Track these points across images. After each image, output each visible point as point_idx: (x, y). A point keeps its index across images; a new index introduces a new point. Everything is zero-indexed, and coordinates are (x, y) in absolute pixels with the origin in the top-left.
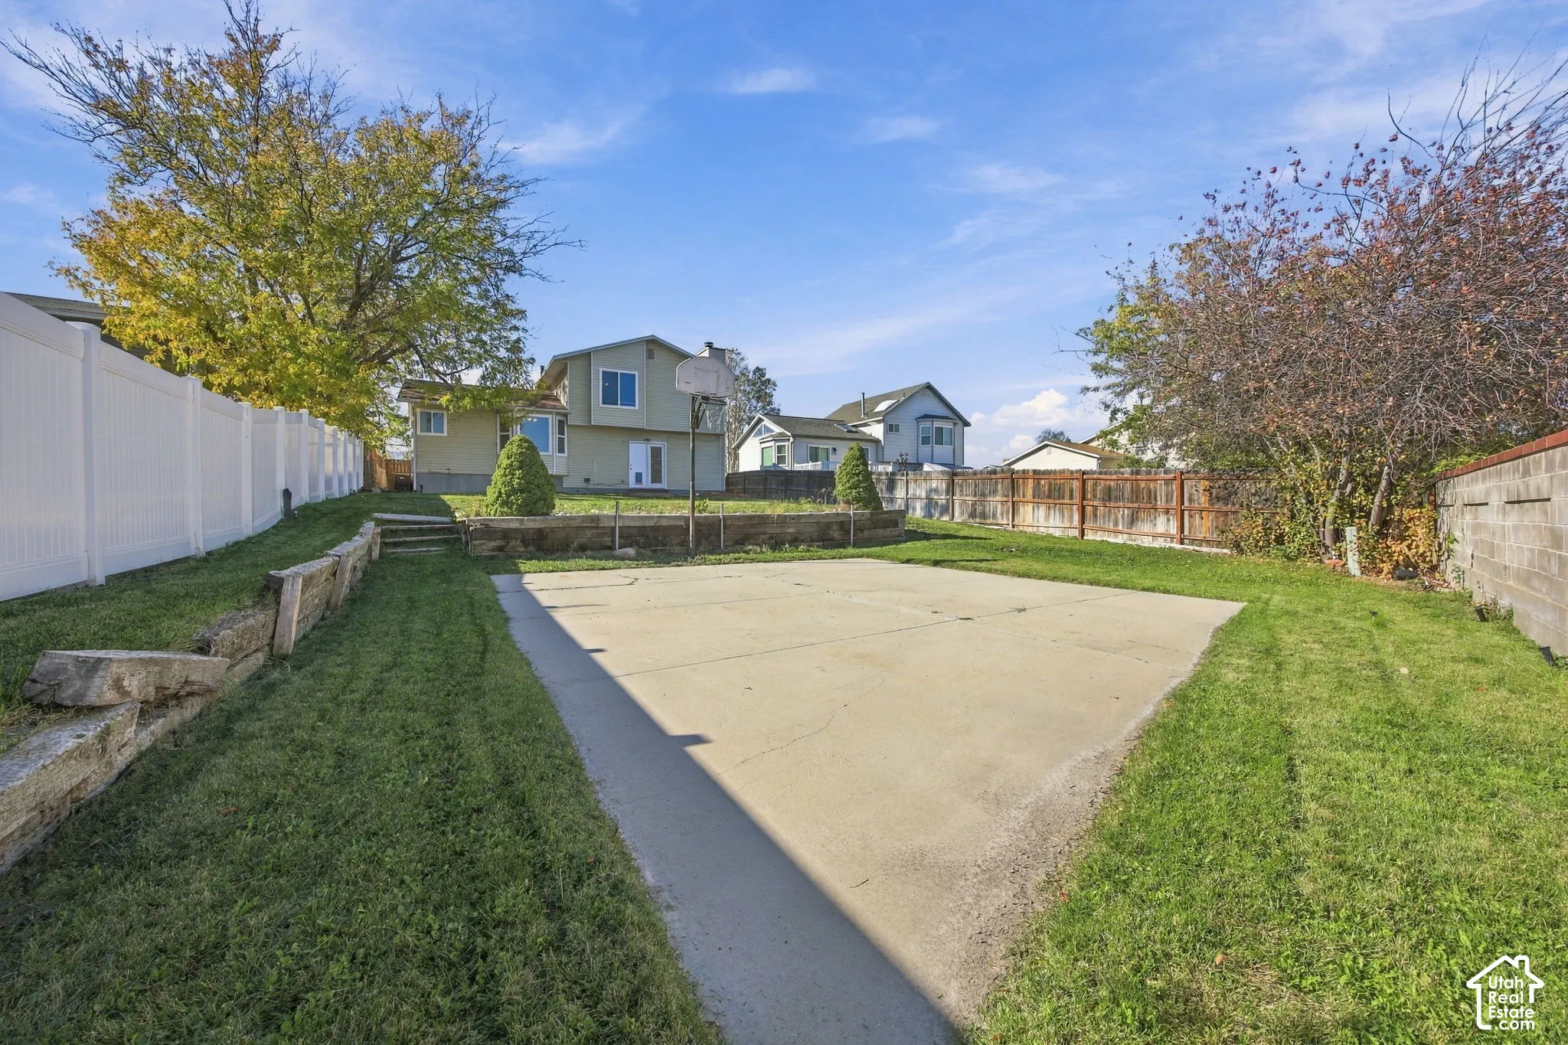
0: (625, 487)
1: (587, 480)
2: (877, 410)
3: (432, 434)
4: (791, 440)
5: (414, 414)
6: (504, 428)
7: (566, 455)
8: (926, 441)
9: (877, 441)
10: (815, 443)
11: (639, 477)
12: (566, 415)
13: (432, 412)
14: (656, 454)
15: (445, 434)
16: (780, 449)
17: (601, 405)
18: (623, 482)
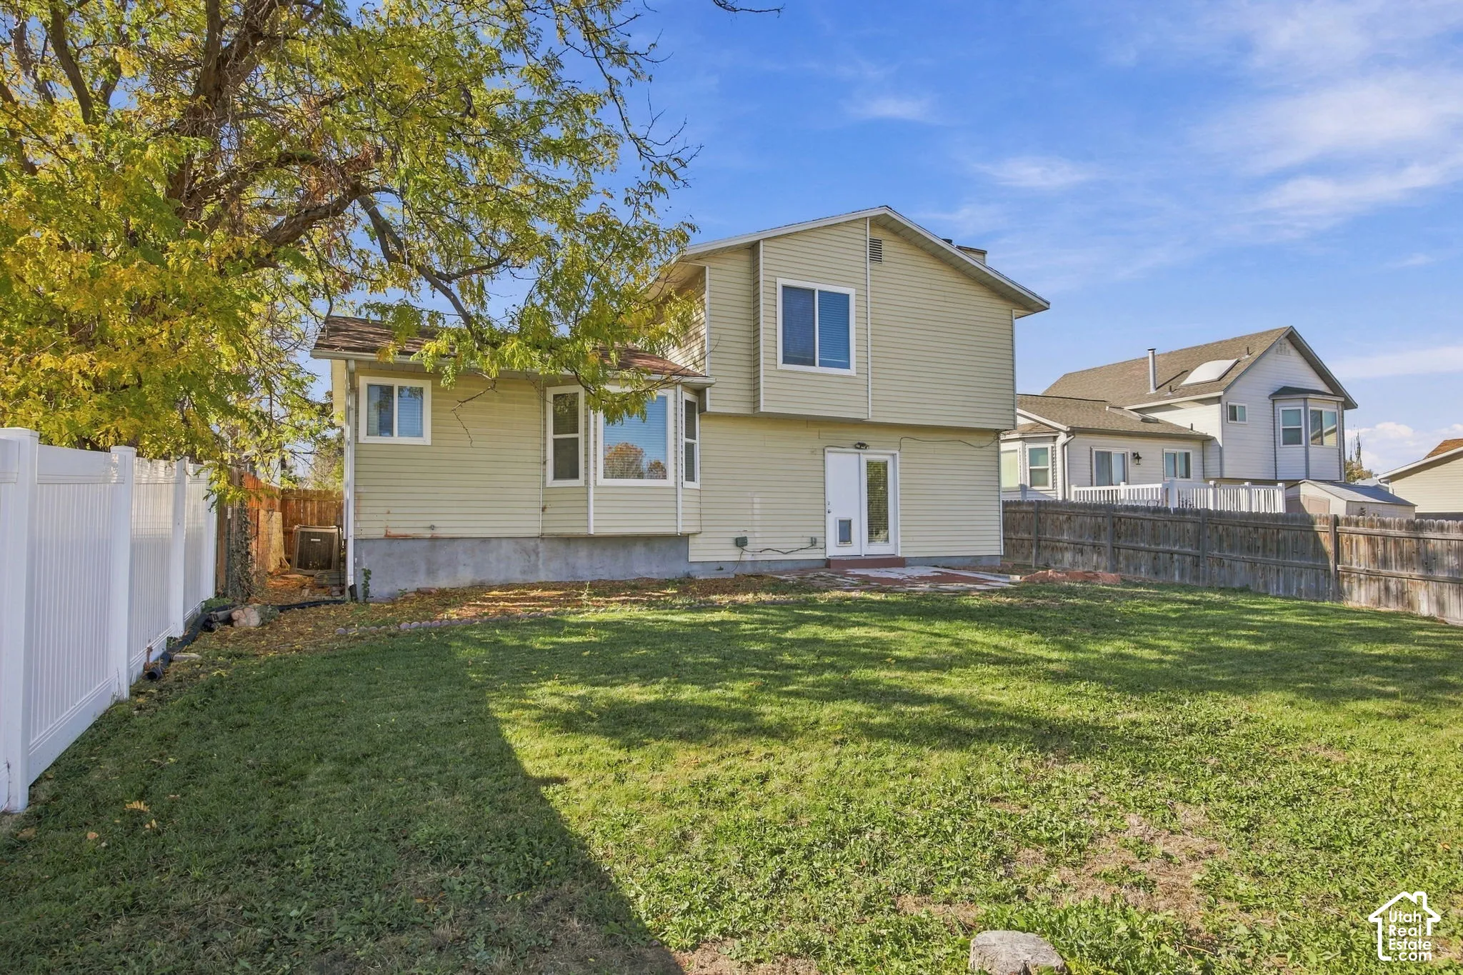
0: (817, 555)
1: (741, 543)
2: (1193, 378)
3: (396, 439)
4: (1062, 438)
5: (353, 390)
6: (567, 420)
7: (695, 485)
8: (1292, 437)
9: (1205, 440)
10: (1103, 444)
11: (845, 530)
12: (700, 392)
13: (396, 382)
14: (877, 480)
15: (427, 439)
16: (1035, 456)
17: (781, 365)
18: (813, 542)
